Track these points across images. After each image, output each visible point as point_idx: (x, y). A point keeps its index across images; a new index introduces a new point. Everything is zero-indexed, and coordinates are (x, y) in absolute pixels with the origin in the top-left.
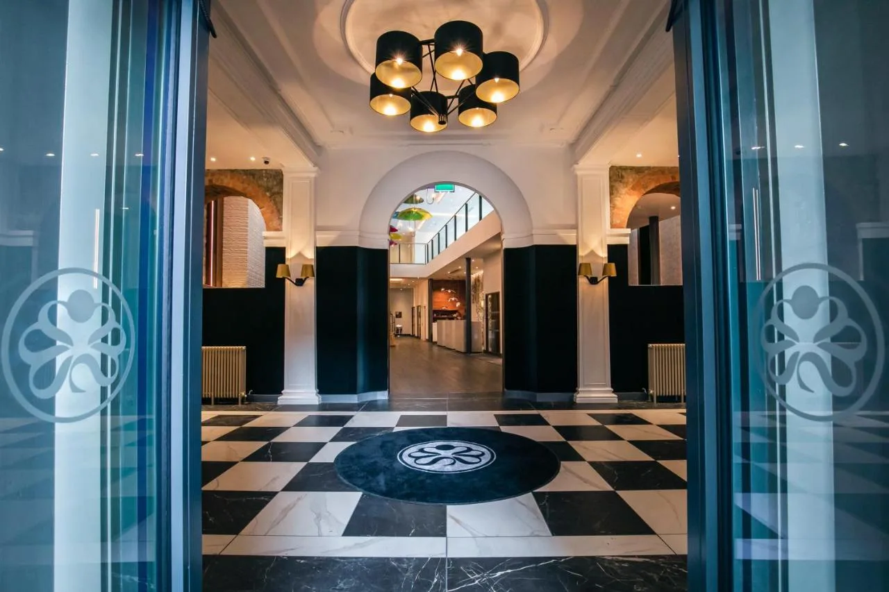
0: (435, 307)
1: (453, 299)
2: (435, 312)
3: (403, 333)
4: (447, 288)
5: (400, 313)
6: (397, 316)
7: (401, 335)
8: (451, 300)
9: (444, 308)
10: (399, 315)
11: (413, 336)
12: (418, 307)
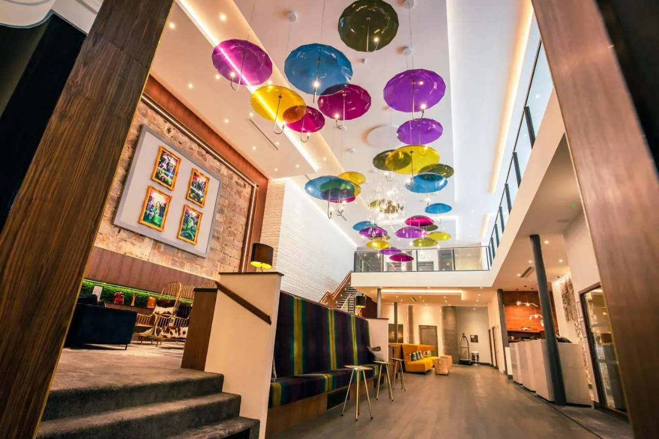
0: (510, 327)
1: (536, 316)
2: (510, 333)
3: (481, 361)
4: (523, 301)
5: (476, 337)
6: (472, 340)
7: (478, 363)
8: (533, 318)
9: (524, 329)
10: (475, 339)
11: (492, 366)
12: (493, 329)
